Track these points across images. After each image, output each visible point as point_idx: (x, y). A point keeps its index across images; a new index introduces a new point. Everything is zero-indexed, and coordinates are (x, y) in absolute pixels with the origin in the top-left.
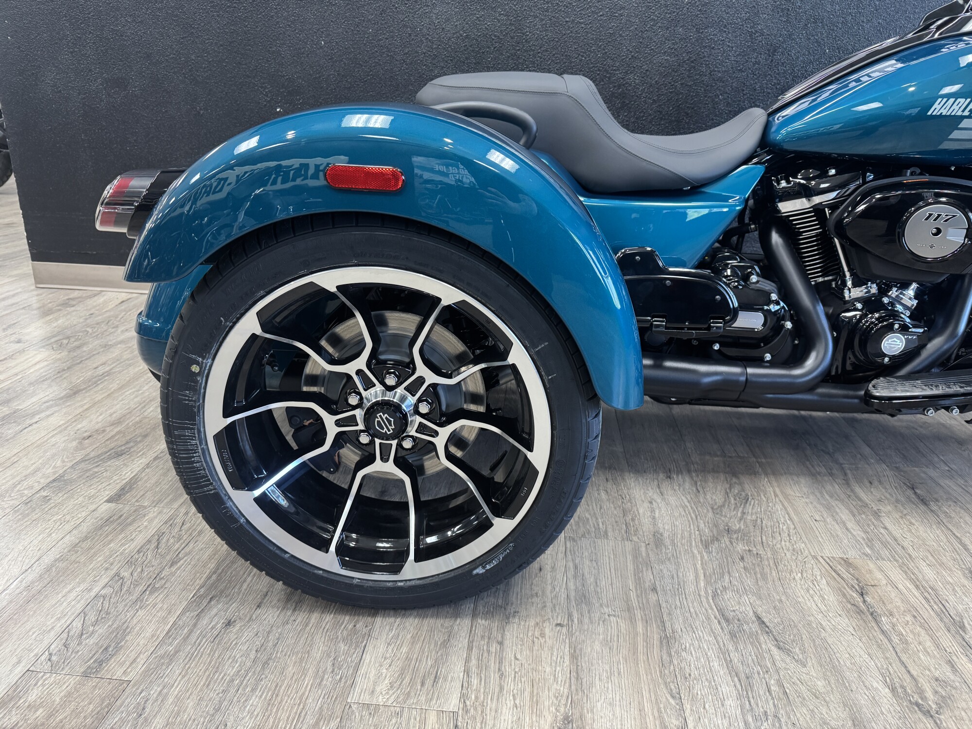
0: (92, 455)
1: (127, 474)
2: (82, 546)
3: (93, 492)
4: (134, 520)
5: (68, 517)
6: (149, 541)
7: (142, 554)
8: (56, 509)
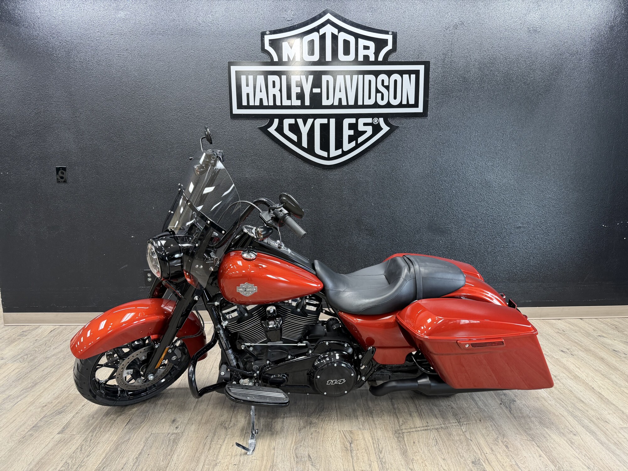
0: (48, 414)
1: (65, 421)
2: (50, 453)
3: (51, 430)
4: (70, 441)
5: (42, 442)
6: (77, 448)
7: (75, 454)
8: (37, 439)
